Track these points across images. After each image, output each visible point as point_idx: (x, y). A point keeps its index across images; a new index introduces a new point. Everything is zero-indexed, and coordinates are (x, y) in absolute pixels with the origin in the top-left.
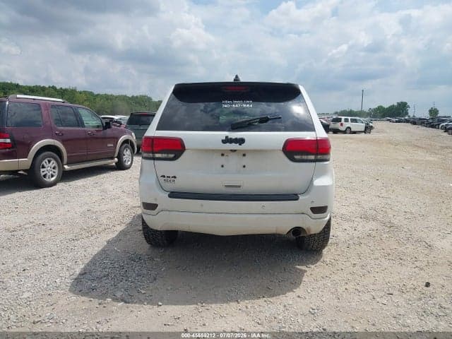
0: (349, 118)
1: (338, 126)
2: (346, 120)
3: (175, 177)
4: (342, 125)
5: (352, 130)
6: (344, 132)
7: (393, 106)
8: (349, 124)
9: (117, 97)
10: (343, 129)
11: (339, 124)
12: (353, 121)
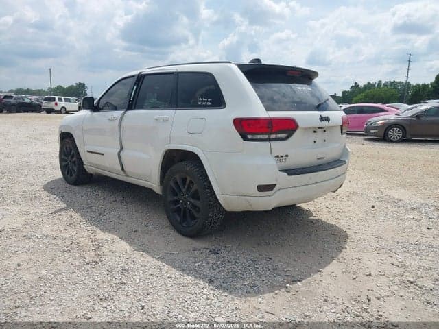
0: (63, 97)
1: (51, 105)
2: (60, 100)
3: (287, 156)
4: (56, 104)
5: (67, 110)
6: (60, 112)
7: (73, 86)
8: (63, 104)
10: (58, 108)
11: (53, 103)
12: (66, 100)
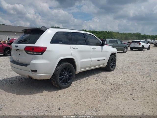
9: (127, 34)
